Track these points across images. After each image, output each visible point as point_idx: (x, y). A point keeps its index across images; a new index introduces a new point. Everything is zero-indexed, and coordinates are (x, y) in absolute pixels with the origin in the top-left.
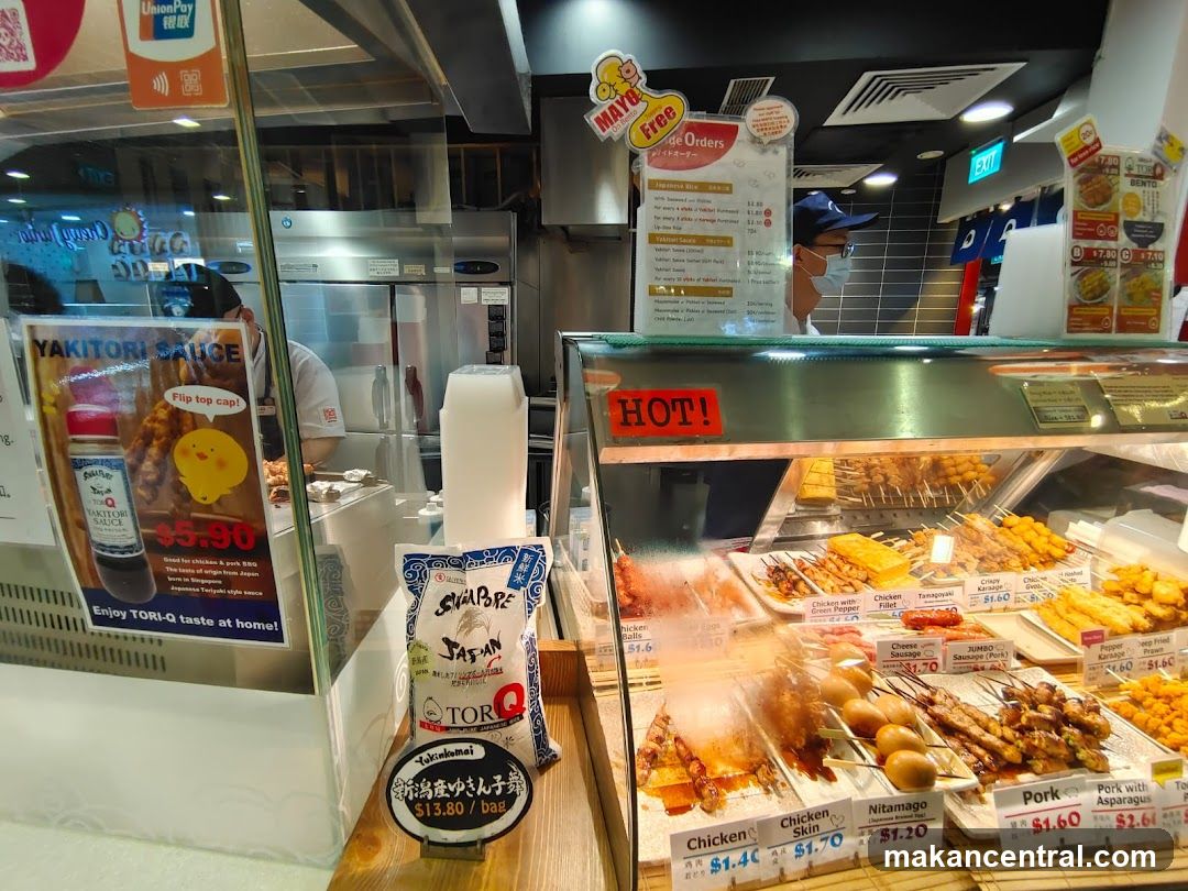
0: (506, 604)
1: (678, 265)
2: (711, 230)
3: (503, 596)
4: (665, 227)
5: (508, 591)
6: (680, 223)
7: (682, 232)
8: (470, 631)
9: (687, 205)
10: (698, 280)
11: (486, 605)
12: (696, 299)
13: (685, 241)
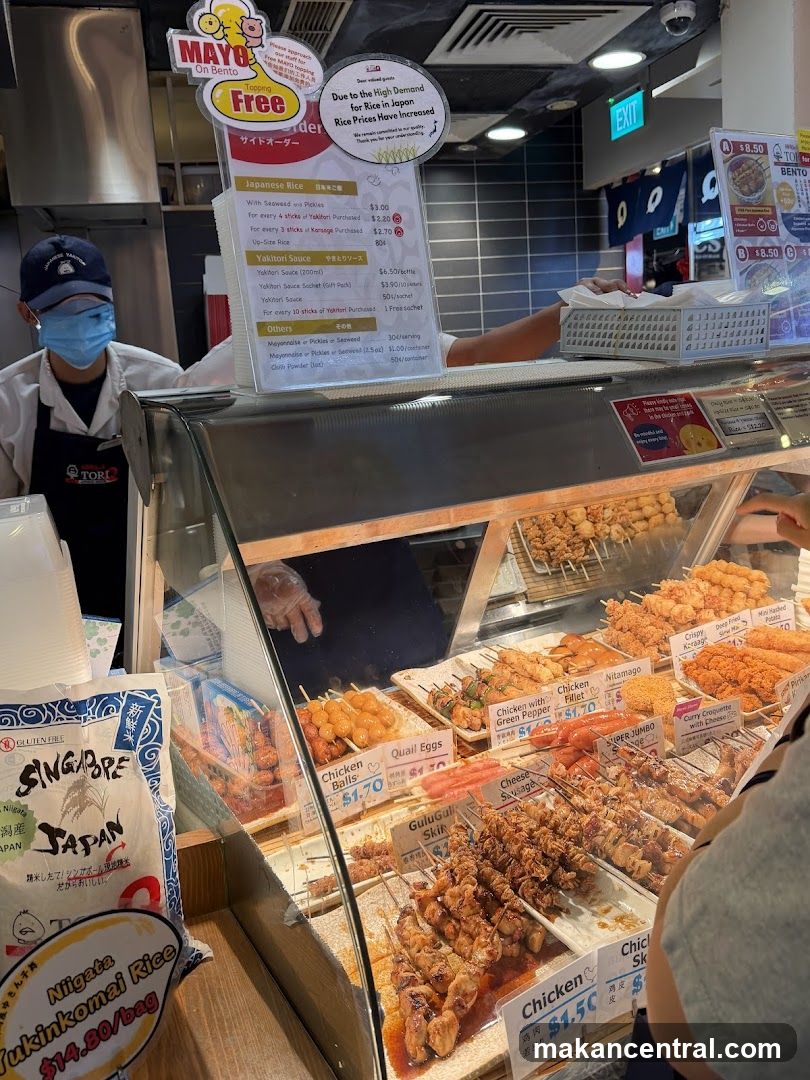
0: (119, 772)
1: (291, 293)
2: (328, 244)
3: (111, 762)
4: (266, 243)
5: (117, 754)
6: (286, 236)
7: (293, 248)
8: (81, 810)
9: (292, 210)
10: (322, 311)
11: (94, 776)
12: (322, 336)
13: (296, 259)
